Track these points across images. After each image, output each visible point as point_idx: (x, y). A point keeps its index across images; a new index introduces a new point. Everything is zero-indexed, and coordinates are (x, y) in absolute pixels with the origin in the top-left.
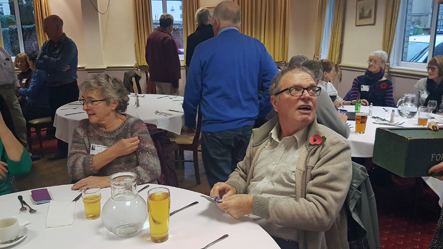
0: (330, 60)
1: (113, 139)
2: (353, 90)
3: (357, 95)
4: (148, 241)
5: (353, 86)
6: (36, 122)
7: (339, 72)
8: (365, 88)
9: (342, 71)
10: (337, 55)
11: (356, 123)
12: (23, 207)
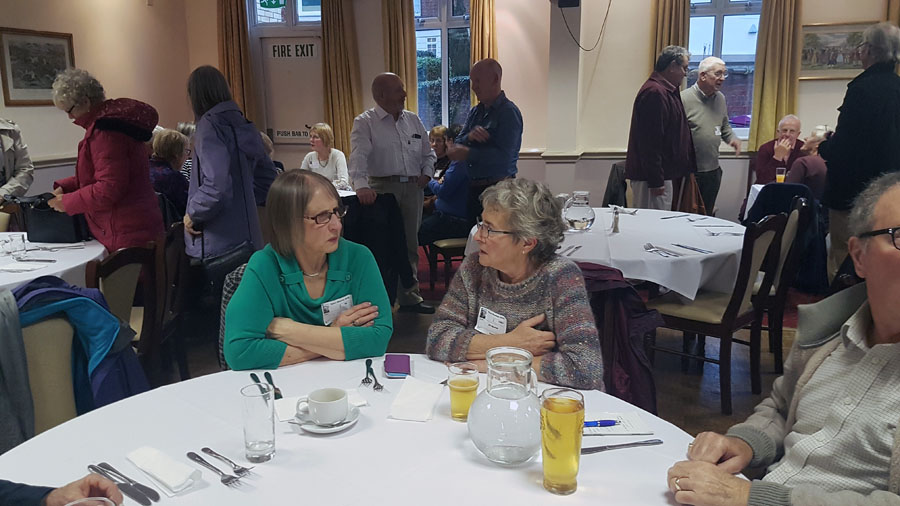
12: (367, 378)
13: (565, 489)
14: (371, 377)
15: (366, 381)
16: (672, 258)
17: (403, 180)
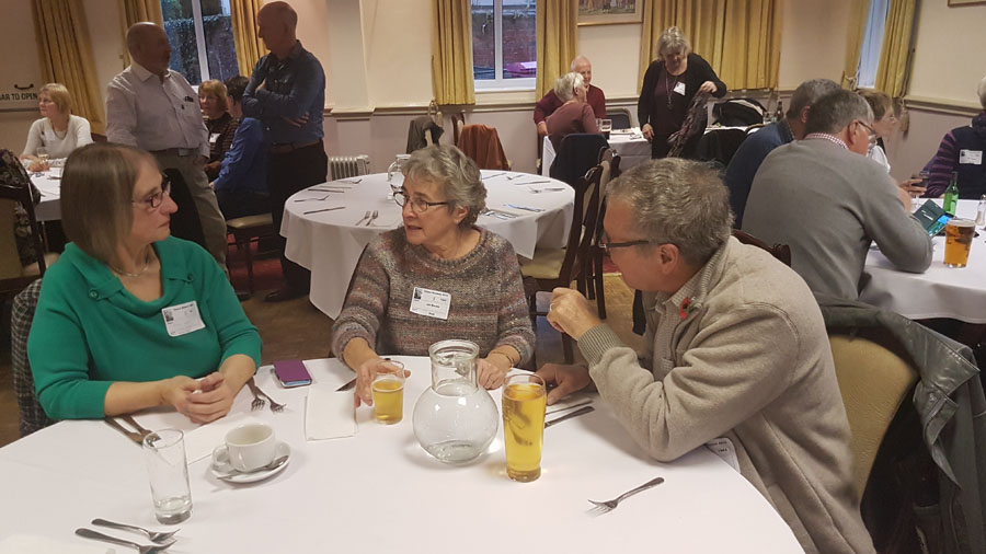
0: (881, 91)
1: (460, 276)
2: (937, 162)
3: (950, 176)
4: (502, 476)
5: (939, 153)
6: (239, 223)
7: (902, 116)
8: (972, 157)
9: (910, 112)
10: (900, 76)
11: (948, 242)
12: (257, 399)
13: (532, 475)
14: (260, 397)
15: (257, 403)
16: (510, 220)
17: (181, 153)
